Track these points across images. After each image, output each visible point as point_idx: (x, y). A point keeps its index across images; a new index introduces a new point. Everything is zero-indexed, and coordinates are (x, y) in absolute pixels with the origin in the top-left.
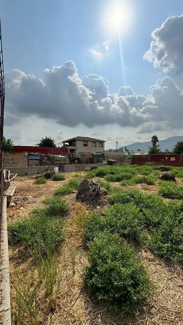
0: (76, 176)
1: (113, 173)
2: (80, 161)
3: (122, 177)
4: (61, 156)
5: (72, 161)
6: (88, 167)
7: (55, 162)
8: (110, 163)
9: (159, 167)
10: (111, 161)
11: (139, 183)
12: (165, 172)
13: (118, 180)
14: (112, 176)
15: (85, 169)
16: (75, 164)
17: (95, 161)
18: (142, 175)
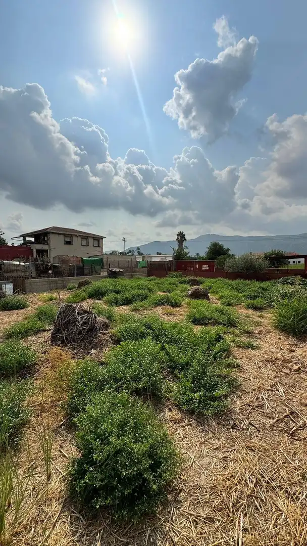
0: (51, 299)
1: (118, 292)
2: (57, 272)
3: (133, 297)
4: (18, 263)
5: (42, 271)
6: (74, 282)
7: (5, 275)
8: (113, 275)
9: (187, 279)
10: (115, 272)
11: (160, 305)
12: (195, 287)
13: (127, 302)
14: (117, 296)
15: (68, 287)
16: (49, 277)
17: (86, 271)
18: (163, 292)
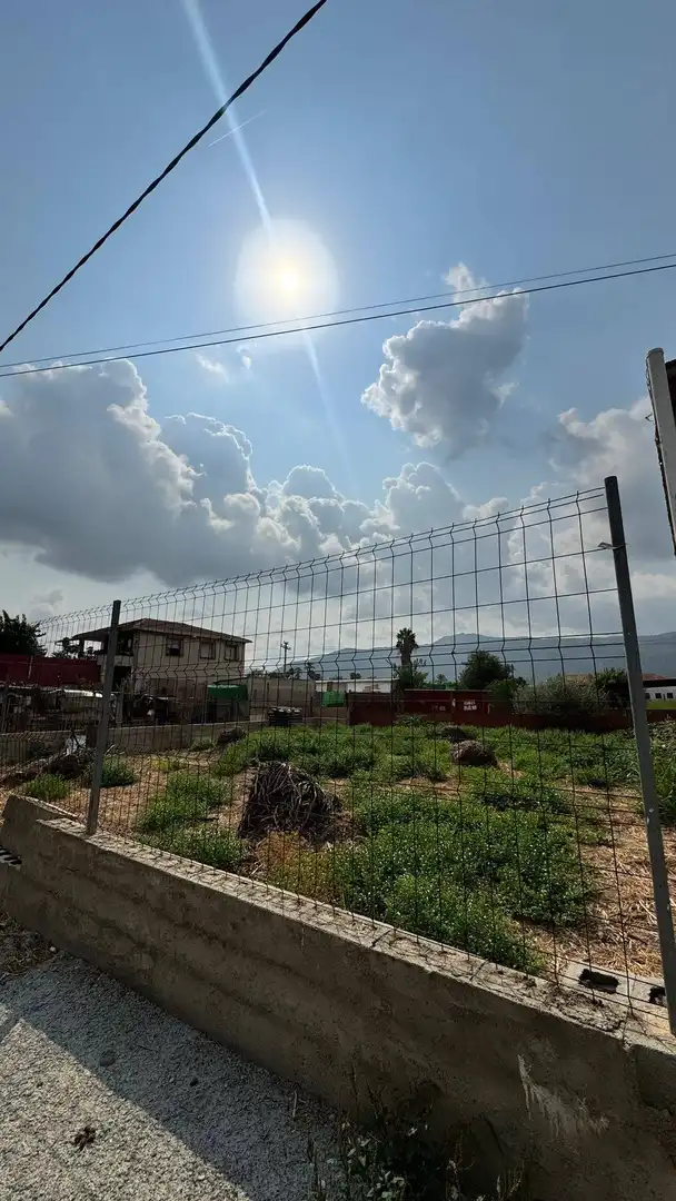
0: (176, 767)
1: (313, 751)
2: (166, 714)
3: (348, 762)
4: (90, 694)
5: (134, 710)
6: (206, 734)
7: (66, 718)
8: (280, 720)
9: (440, 728)
10: (285, 713)
11: (408, 777)
12: (467, 743)
13: (339, 772)
14: (315, 758)
15: (196, 744)
17: (220, 714)
18: (398, 754)
